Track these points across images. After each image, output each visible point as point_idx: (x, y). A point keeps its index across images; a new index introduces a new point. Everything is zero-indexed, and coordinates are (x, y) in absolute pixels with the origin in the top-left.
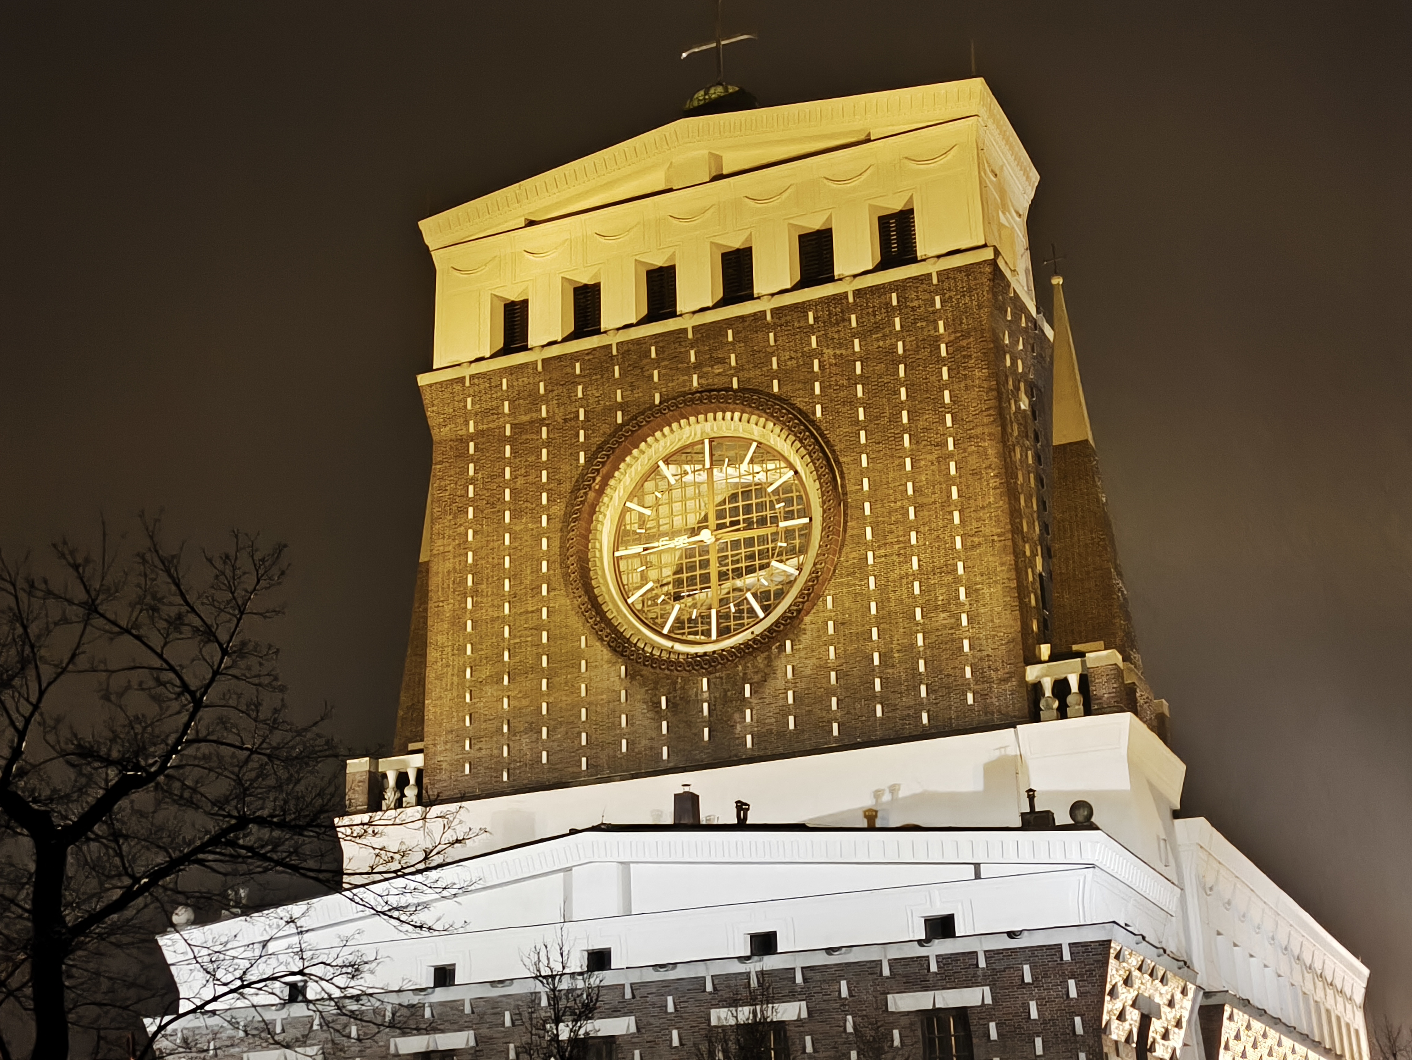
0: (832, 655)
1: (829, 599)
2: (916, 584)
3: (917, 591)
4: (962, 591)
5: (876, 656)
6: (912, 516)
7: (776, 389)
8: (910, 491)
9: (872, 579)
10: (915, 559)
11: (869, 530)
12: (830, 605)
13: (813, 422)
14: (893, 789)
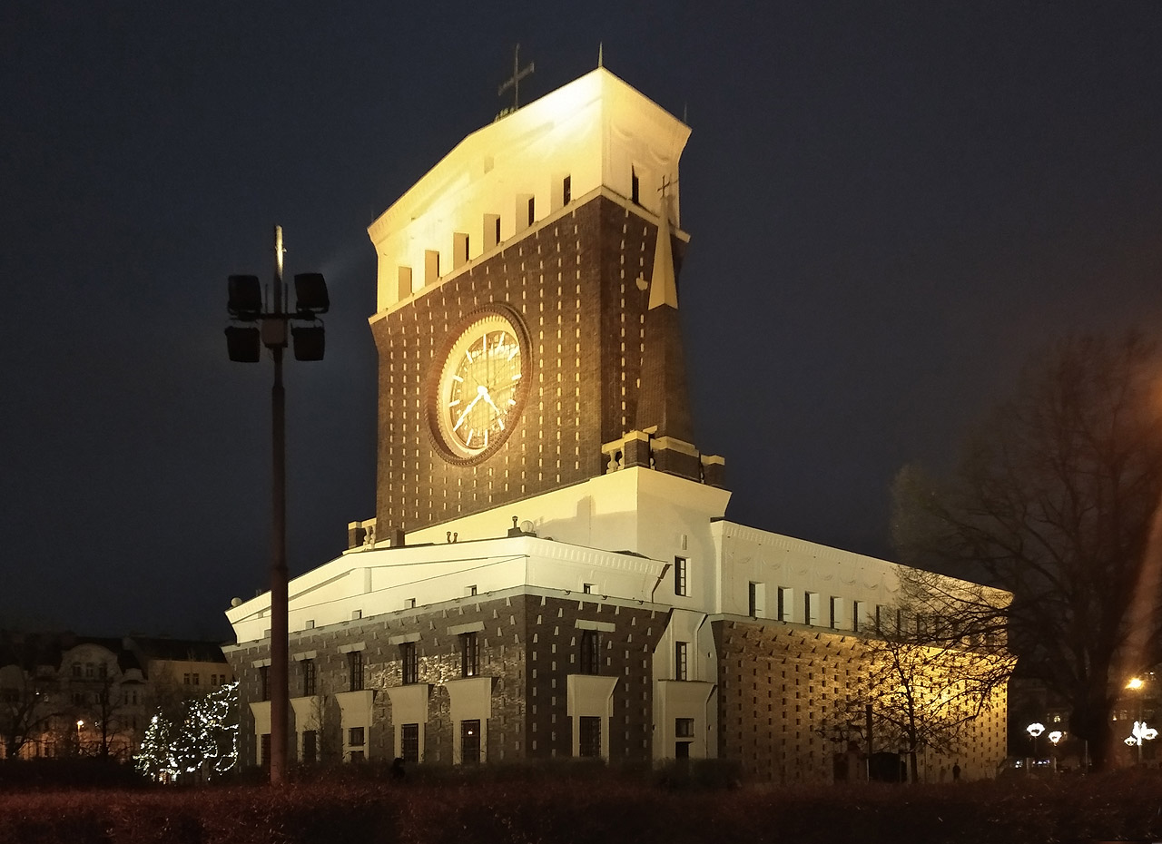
0: (523, 449)
1: (524, 418)
2: (559, 404)
3: (559, 409)
4: (578, 404)
5: (541, 446)
6: (559, 365)
7: (507, 299)
8: (559, 351)
9: (541, 403)
10: (559, 390)
11: (541, 375)
12: (524, 422)
13: (522, 316)
14: (541, 520)
